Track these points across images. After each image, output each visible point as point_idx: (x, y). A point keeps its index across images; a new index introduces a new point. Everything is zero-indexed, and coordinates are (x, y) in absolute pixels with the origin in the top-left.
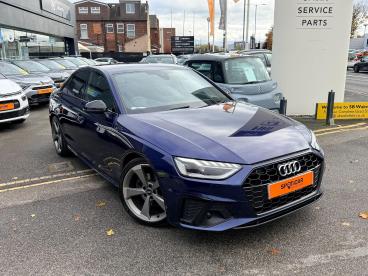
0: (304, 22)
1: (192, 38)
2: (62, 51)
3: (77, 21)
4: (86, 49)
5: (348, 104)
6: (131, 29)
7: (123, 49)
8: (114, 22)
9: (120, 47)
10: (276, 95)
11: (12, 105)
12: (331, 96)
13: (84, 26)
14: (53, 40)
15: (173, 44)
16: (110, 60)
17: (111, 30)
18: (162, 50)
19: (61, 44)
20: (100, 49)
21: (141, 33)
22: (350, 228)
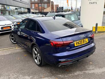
0: (90, 3)
1: (63, 7)
2: (27, 12)
3: (31, 3)
4: (33, 11)
5: (102, 27)
6: (46, 5)
7: (44, 11)
8: (41, 3)
9: (43, 10)
10: (80, 24)
11: (9, 27)
12: (97, 24)
13: (33, 5)
14: (24, 9)
15: (57, 9)
16: (40, 14)
17: (40, 6)
18: (55, 11)
19: (27, 10)
20: (37, 11)
21: (48, 6)
22: (92, 64)
